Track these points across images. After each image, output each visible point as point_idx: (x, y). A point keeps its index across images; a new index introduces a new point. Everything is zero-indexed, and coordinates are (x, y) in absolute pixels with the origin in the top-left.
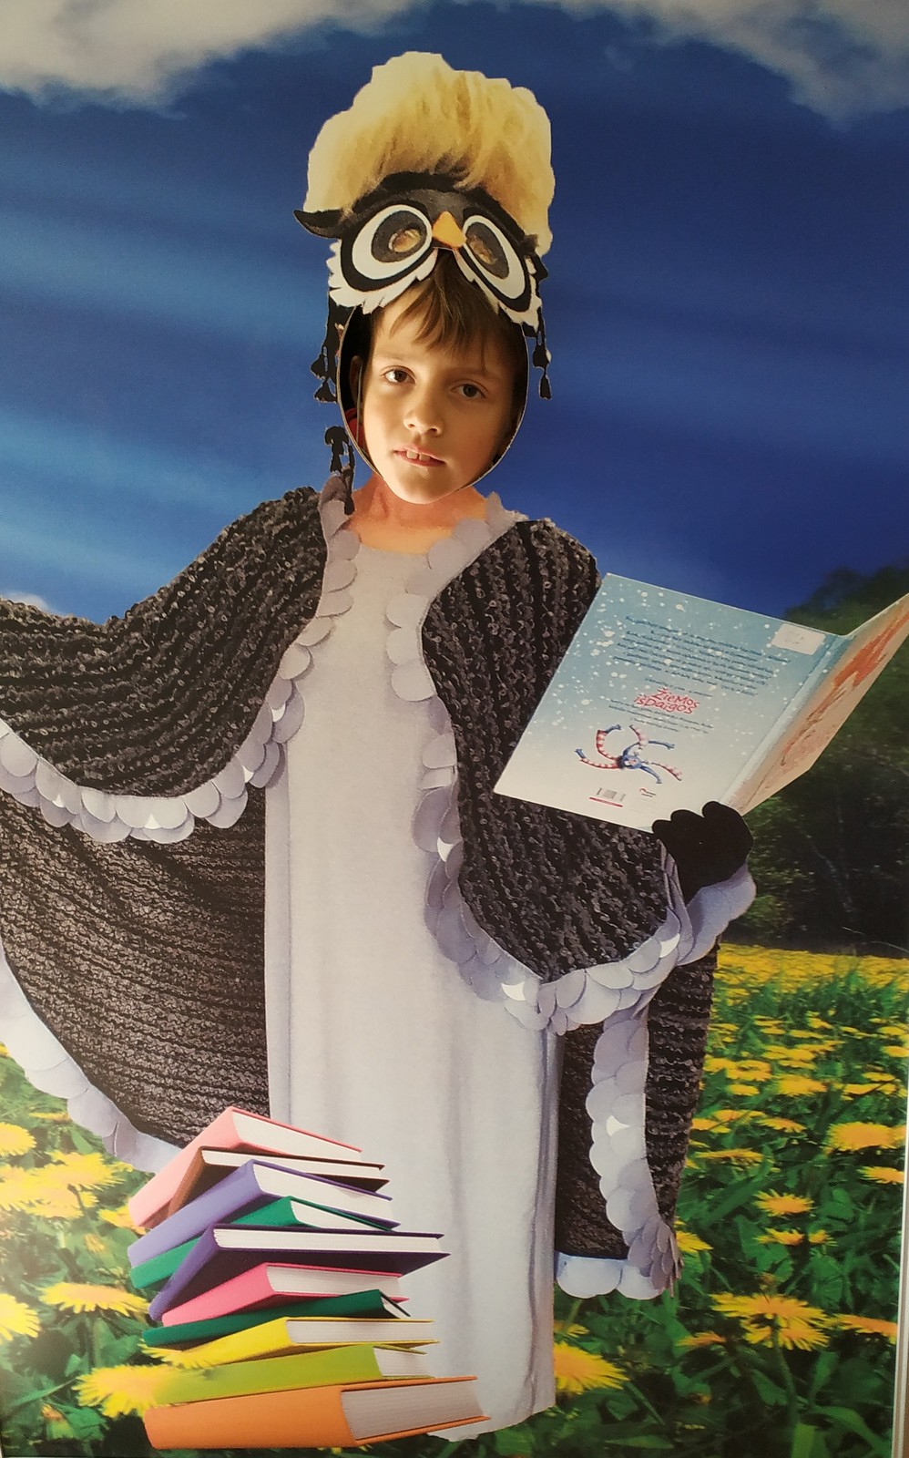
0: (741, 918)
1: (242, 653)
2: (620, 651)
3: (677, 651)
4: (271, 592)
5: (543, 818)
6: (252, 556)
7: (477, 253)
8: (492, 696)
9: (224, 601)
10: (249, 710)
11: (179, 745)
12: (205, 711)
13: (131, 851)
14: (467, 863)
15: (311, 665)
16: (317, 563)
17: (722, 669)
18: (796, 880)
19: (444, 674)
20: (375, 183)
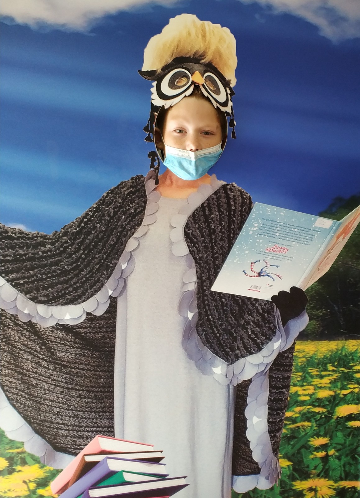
0: (304, 331)
1: (110, 242)
2: (260, 231)
3: (281, 230)
4: (124, 217)
5: (230, 299)
6: (116, 203)
7: (209, 86)
8: (211, 252)
9: (103, 222)
10: (112, 265)
11: (81, 282)
12: (93, 268)
13: (58, 329)
14: (200, 320)
15: (139, 245)
16: (143, 204)
17: (297, 236)
18: (323, 314)
19: (193, 245)
20: (170, 60)
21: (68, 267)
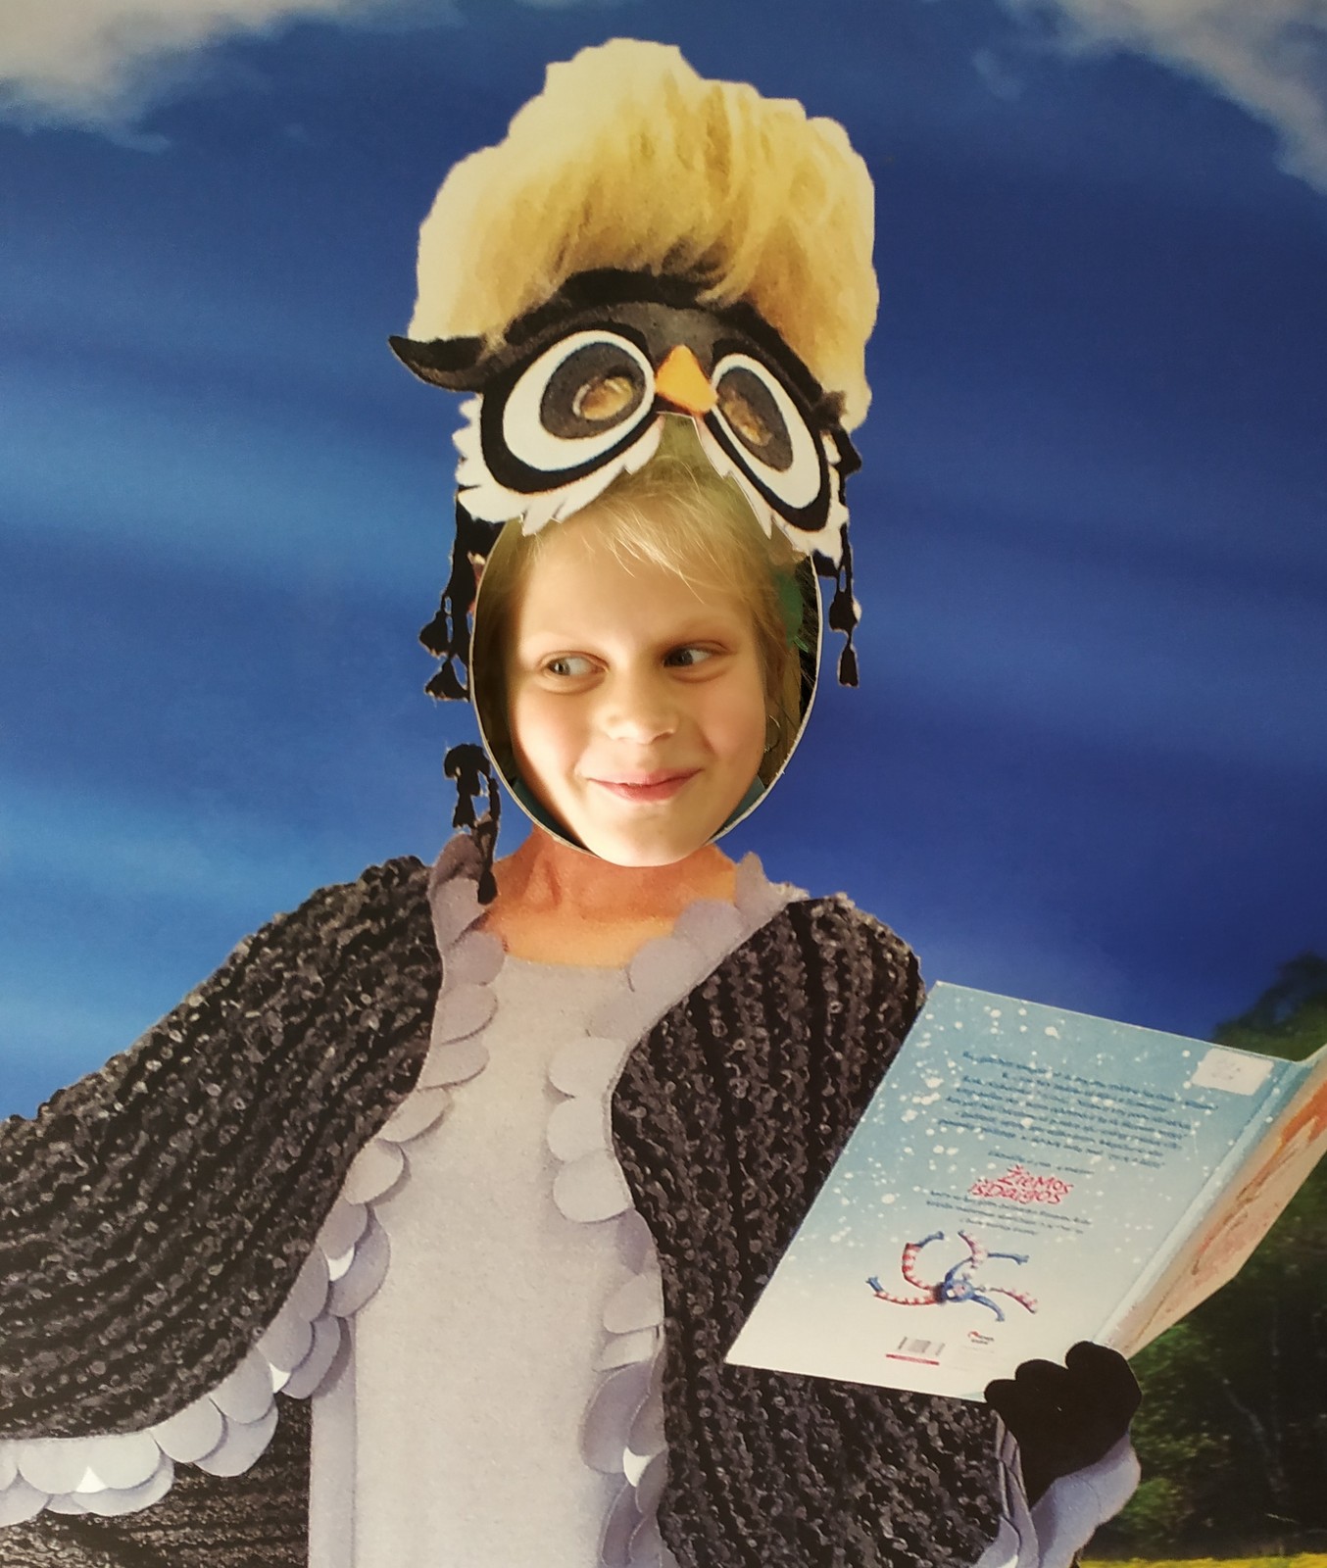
0: (1116, 1520)
1: (273, 1163)
2: (950, 1111)
3: (1042, 1103)
4: (332, 1051)
5: (807, 1396)
6: (296, 988)
7: (737, 423)
8: (731, 1202)
9: (238, 1073)
10: (284, 1264)
11: (145, 1338)
12: (198, 1275)
14: (674, 1484)
15: (405, 1175)
16: (423, 994)
17: (1112, 1127)
18: (1203, 1451)
19: (648, 1171)
20: (548, 288)
21: (81, 1276)
